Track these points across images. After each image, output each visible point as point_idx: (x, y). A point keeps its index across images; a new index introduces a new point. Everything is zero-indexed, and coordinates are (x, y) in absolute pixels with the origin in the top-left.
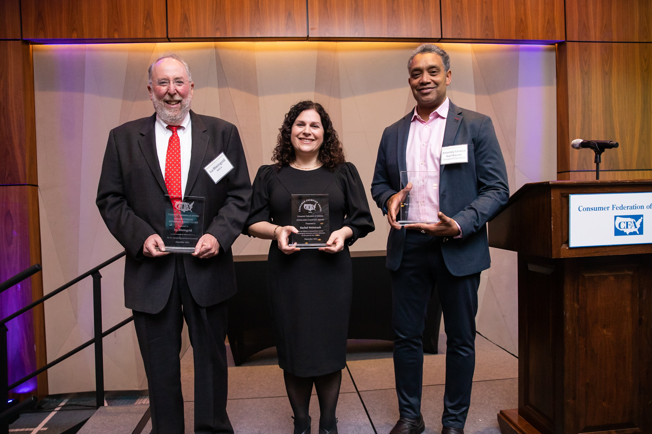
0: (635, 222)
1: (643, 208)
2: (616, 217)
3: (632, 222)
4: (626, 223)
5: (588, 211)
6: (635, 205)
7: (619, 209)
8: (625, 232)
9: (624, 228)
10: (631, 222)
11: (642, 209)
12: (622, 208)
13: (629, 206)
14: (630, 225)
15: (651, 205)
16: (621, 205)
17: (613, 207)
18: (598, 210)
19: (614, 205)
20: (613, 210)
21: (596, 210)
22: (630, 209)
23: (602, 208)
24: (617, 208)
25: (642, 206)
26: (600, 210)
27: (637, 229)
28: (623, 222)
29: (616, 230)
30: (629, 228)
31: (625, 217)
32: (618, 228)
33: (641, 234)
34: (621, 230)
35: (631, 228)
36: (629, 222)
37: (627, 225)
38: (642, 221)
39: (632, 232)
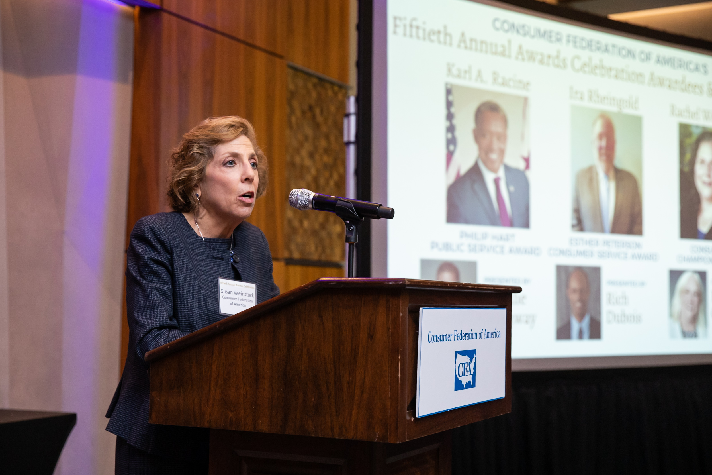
0: (471, 363)
1: (476, 338)
2: (457, 353)
4: (463, 364)
5: (436, 342)
6: (471, 332)
7: (459, 340)
8: (462, 383)
9: (462, 376)
10: (467, 363)
12: (461, 337)
13: (466, 334)
14: (466, 369)
15: (482, 333)
16: (461, 331)
17: (455, 335)
18: (443, 340)
19: (456, 331)
20: (455, 340)
21: (441, 340)
22: (467, 339)
23: (446, 336)
24: (457, 337)
25: (476, 334)
26: (444, 340)
27: (471, 376)
28: (461, 364)
29: (456, 379)
30: (466, 374)
31: (462, 353)
32: (458, 376)
33: (474, 386)
34: (460, 378)
35: (467, 375)
36: (466, 364)
37: (464, 369)
38: (475, 361)
39: (468, 382)
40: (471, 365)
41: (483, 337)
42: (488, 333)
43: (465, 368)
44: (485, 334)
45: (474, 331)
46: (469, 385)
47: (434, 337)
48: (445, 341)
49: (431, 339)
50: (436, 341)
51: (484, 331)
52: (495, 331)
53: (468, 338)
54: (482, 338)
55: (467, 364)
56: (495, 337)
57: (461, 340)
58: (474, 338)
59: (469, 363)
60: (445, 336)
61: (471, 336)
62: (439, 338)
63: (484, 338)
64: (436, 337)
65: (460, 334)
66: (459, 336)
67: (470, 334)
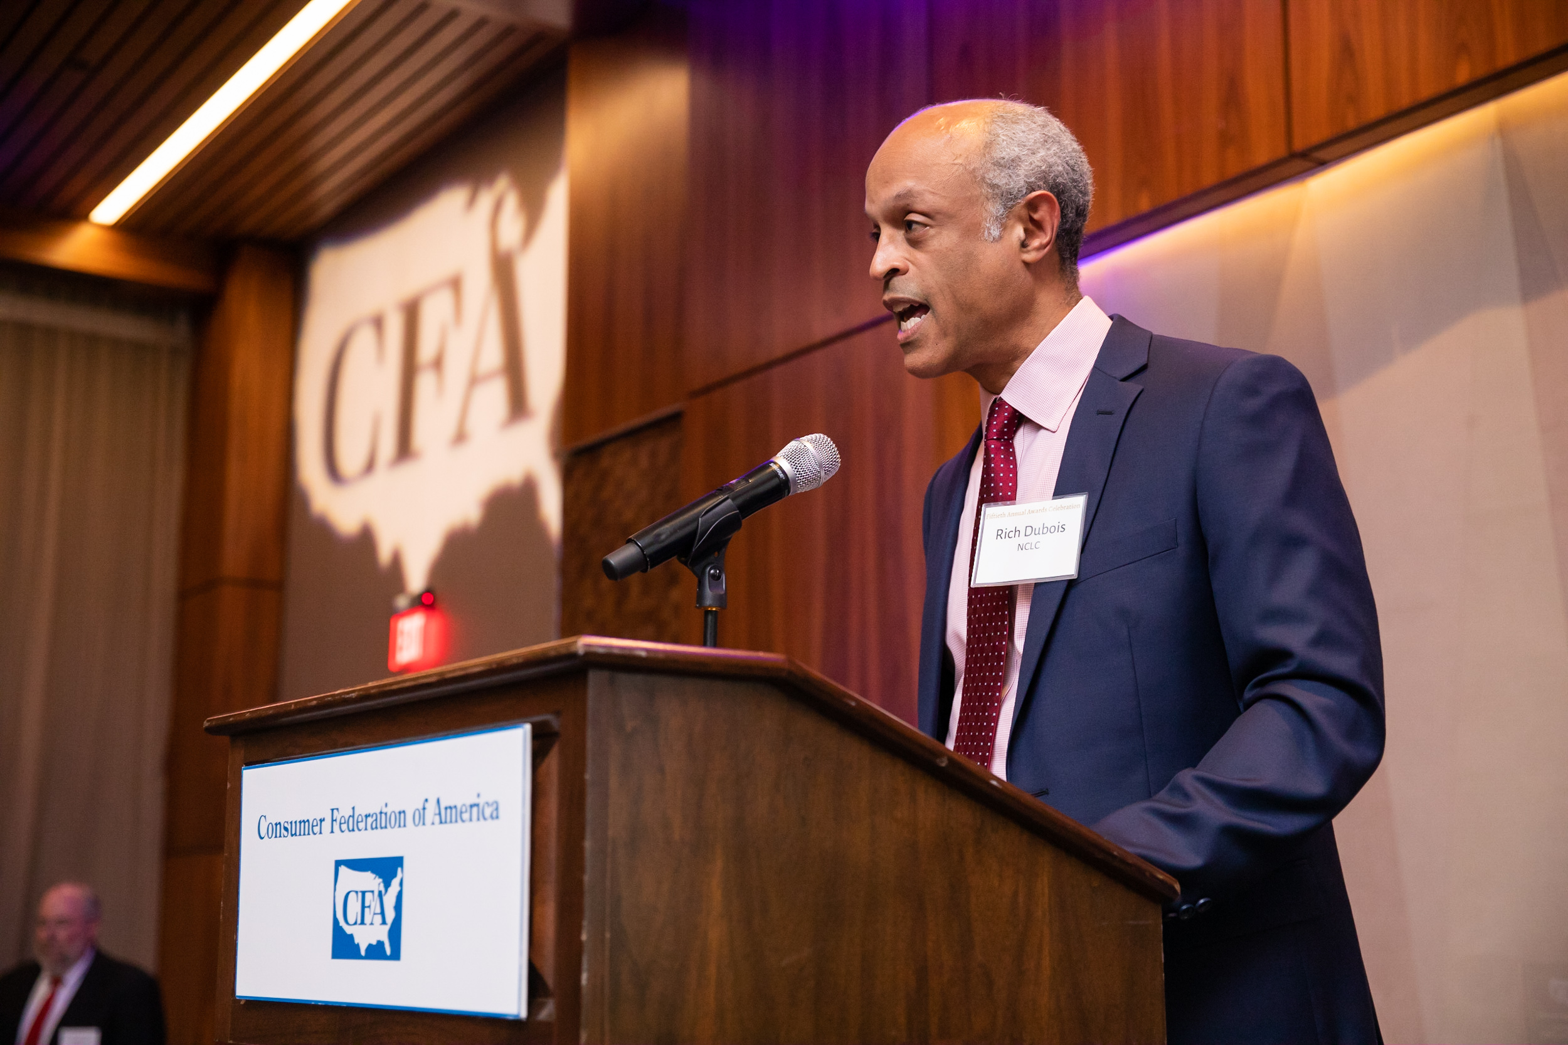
0: (383, 892)
1: (405, 826)
2: (338, 864)
3: (376, 893)
4: (360, 895)
5: (278, 839)
6: (384, 810)
7: (347, 831)
8: (356, 942)
9: (355, 923)
10: (373, 892)
11: (402, 829)
12: (353, 823)
13: (369, 815)
14: (369, 907)
15: (424, 809)
16: (352, 810)
17: (333, 821)
18: (298, 834)
19: (335, 811)
20: (332, 832)
21: (293, 833)
22: (372, 829)
23: (307, 823)
24: (341, 824)
25: (402, 815)
26: (302, 833)
27: (387, 928)
28: (352, 896)
29: (338, 931)
30: (367, 920)
31: (357, 865)
32: (342, 923)
33: (396, 955)
34: (348, 930)
35: (372, 924)
36: (368, 896)
37: (363, 907)
38: (398, 889)
39: (374, 943)
40: (385, 898)
41: (428, 820)
42: (446, 808)
43: (367, 904)
44: (437, 812)
45: (394, 807)
46: (375, 952)
47: (274, 826)
48: (304, 834)
49: (266, 831)
50: (278, 835)
51: (431, 807)
52: (475, 800)
53: (374, 826)
54: (424, 824)
55: (371, 894)
56: (478, 819)
57: (353, 830)
58: (397, 825)
59: (380, 892)
60: (303, 824)
61: (380, 821)
62: (286, 829)
63: (433, 824)
64: (278, 826)
65: (350, 816)
66: (345, 823)
67: (383, 815)
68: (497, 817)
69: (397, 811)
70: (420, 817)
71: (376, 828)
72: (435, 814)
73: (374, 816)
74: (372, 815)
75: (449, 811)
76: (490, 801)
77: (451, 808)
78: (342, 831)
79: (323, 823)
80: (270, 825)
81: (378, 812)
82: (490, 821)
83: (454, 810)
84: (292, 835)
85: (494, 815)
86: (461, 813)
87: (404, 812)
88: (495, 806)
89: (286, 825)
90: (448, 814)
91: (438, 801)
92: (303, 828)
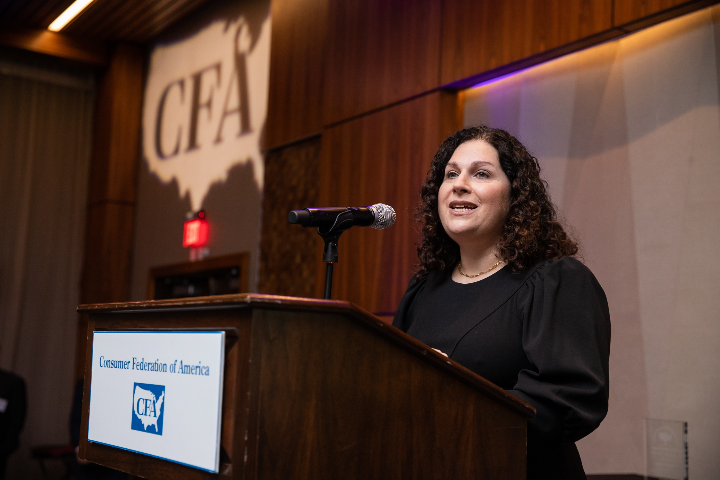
0: (155, 401)
1: (166, 371)
2: (136, 384)
3: (152, 401)
4: (145, 401)
6: (157, 362)
7: (140, 369)
8: (143, 423)
9: (142, 414)
10: (150, 400)
11: (164, 373)
12: (142, 366)
13: (150, 364)
16: (142, 360)
17: (134, 363)
18: (118, 367)
19: (135, 359)
20: (133, 369)
23: (122, 363)
24: (137, 365)
25: (165, 366)
26: (120, 367)
27: (156, 419)
28: (141, 401)
29: (134, 417)
30: (148, 413)
31: (145, 387)
32: (136, 413)
33: (160, 433)
34: (139, 417)
35: (150, 416)
36: (149, 402)
37: (146, 407)
38: (162, 401)
39: (151, 425)
40: (156, 405)
41: (177, 370)
43: (148, 406)
44: (181, 367)
45: (161, 361)
46: (151, 429)
47: (107, 362)
49: (103, 364)
50: (109, 366)
51: (178, 365)
52: (198, 365)
53: (152, 369)
54: (175, 372)
56: (199, 374)
58: (163, 370)
59: (154, 401)
60: (120, 363)
61: (155, 367)
62: (112, 364)
63: (179, 372)
64: (109, 362)
65: (141, 363)
66: (139, 365)
67: (156, 365)
68: (208, 374)
69: (163, 364)
70: (173, 368)
71: (153, 370)
72: (180, 368)
73: (152, 364)
74: (151, 364)
75: (186, 367)
76: (205, 366)
77: (187, 366)
78: (138, 369)
79: (129, 364)
80: (105, 361)
81: (154, 362)
82: (204, 376)
83: (188, 368)
84: (115, 367)
85: (207, 373)
86: (192, 369)
87: (166, 364)
88: (207, 369)
89: (112, 362)
90: (186, 369)
91: (181, 362)
92: (120, 365)
